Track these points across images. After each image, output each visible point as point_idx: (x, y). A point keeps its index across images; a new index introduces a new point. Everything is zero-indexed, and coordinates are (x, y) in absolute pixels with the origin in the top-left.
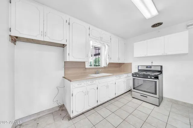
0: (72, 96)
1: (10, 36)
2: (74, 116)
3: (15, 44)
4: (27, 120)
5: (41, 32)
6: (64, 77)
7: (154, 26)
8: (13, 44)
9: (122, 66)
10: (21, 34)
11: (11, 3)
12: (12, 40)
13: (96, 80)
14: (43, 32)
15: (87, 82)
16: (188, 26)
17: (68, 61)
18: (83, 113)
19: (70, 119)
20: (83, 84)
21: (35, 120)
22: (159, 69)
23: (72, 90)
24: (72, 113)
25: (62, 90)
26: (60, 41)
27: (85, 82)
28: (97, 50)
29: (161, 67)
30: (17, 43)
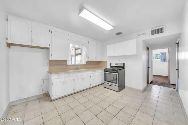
0: (53, 84)
1: (7, 43)
2: (54, 98)
3: (10, 48)
4: (18, 103)
5: (29, 39)
6: (48, 72)
7: (117, 34)
8: (8, 48)
9: (101, 63)
10: (14, 41)
11: (7, 21)
12: (8, 45)
13: (73, 74)
14: (31, 39)
15: (65, 75)
16: (138, 35)
17: (51, 59)
18: (62, 98)
19: (51, 101)
20: (61, 76)
21: (25, 103)
22: (122, 66)
23: (52, 80)
24: (53, 96)
25: (47, 81)
26: (44, 45)
27: (63, 75)
28: (79, 51)
29: (124, 64)
30: (11, 47)
